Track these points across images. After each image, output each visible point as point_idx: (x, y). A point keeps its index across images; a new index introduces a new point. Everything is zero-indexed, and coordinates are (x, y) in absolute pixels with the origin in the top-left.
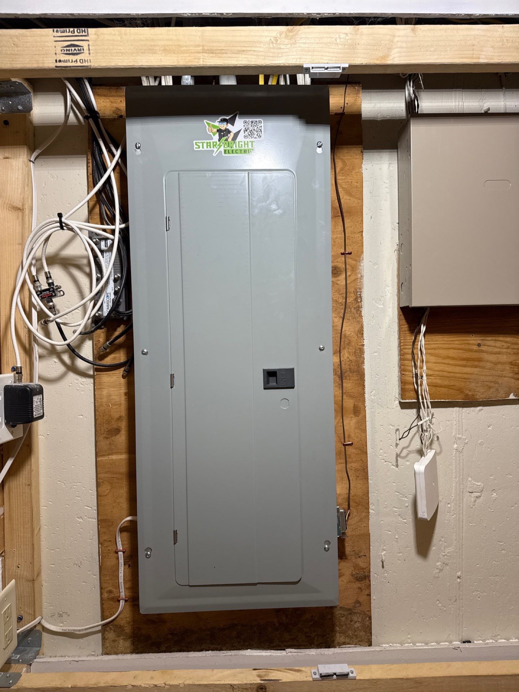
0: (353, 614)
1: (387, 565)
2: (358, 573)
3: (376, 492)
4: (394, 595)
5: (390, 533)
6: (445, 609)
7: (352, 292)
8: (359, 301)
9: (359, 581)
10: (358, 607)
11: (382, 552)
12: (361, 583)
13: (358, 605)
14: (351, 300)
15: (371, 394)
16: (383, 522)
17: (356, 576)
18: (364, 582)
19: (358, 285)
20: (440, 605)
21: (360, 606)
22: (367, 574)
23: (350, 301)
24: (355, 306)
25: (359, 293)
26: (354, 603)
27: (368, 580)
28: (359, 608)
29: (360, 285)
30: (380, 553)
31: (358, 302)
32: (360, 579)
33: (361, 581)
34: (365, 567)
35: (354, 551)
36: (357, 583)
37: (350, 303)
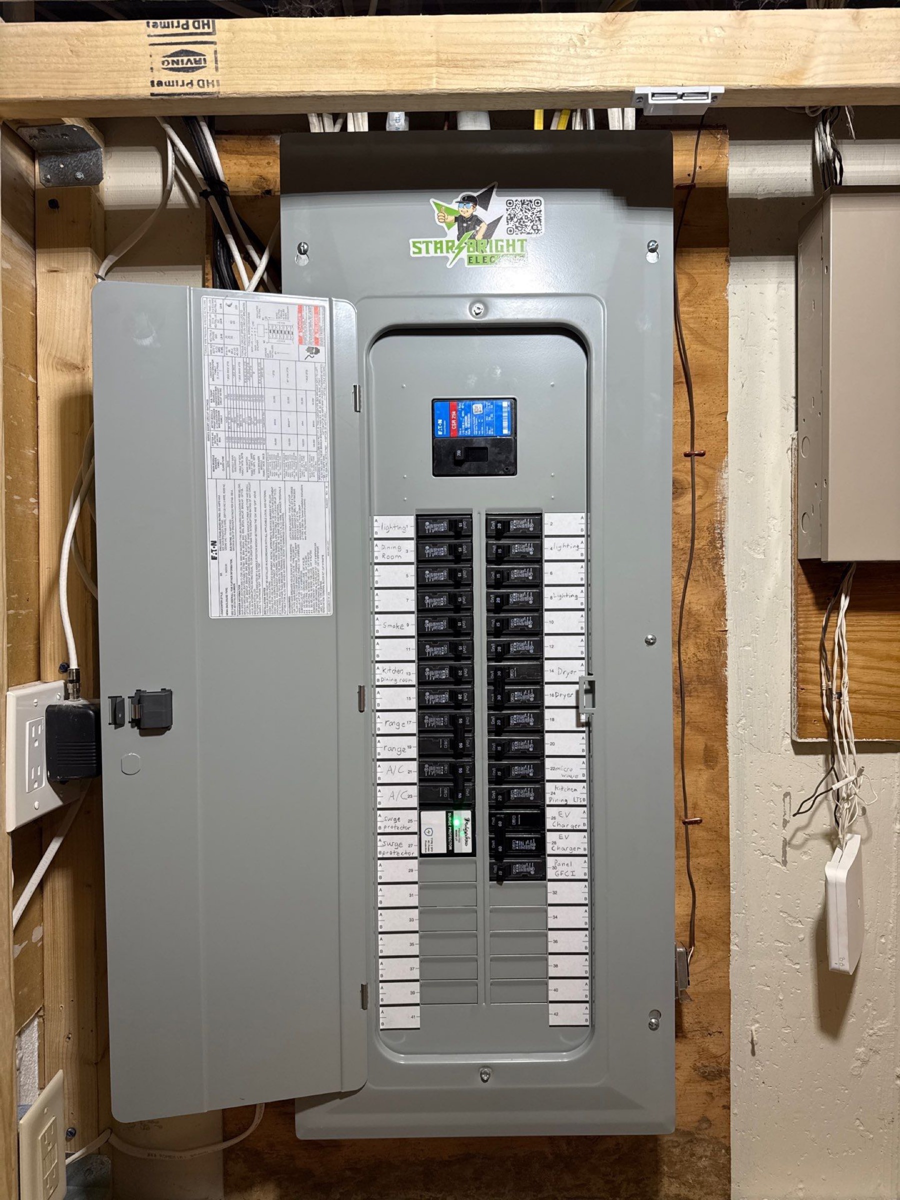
0: (695, 1142)
1: (761, 1050)
2: (707, 1064)
3: (744, 911)
4: (774, 1108)
5: (768, 989)
6: (872, 1136)
7: (705, 528)
8: (718, 545)
9: (708, 1079)
10: (706, 1129)
11: (752, 1025)
12: (712, 1083)
13: (705, 1125)
14: (702, 544)
15: (738, 725)
16: (754, 968)
17: (702, 1071)
18: (717, 1081)
19: (717, 516)
20: (861, 1128)
21: (710, 1126)
22: (723, 1067)
23: (700, 546)
24: (710, 556)
25: (719, 531)
26: (699, 1121)
27: (725, 1079)
28: (707, 1132)
29: (721, 515)
30: (748, 1027)
31: (717, 548)
32: (709, 1077)
33: (713, 1080)
34: (719, 1053)
35: (700, 1022)
36: (703, 1084)
37: (700, 549)
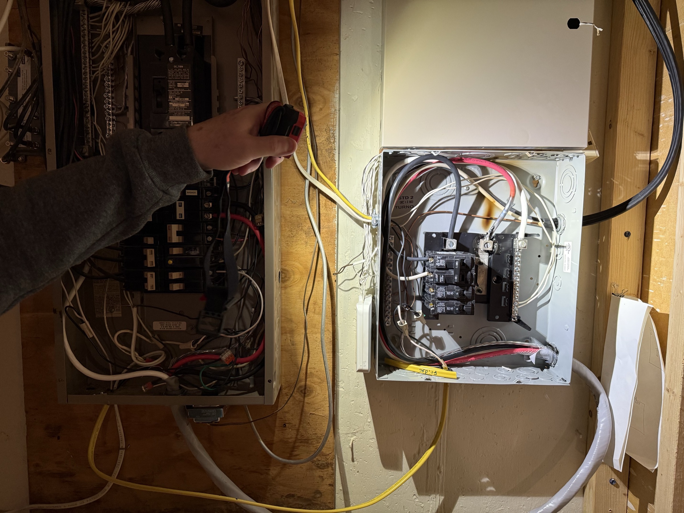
0: (312, 505)
1: (357, 452)
2: (320, 459)
3: (347, 367)
4: (364, 487)
5: (362, 415)
6: (423, 505)
7: (324, 129)
11: (351, 437)
13: (318, 495)
14: (322, 140)
16: (353, 402)
17: (317, 463)
18: (326, 470)
19: (331, 122)
20: (417, 500)
21: (321, 496)
22: (329, 461)
24: (327, 148)
25: (332, 132)
26: (314, 493)
27: (331, 468)
28: (319, 499)
29: (334, 121)
31: (331, 143)
32: (321, 467)
33: (323, 469)
34: (328, 453)
35: (316, 434)
36: (318, 471)
37: (321, 143)
